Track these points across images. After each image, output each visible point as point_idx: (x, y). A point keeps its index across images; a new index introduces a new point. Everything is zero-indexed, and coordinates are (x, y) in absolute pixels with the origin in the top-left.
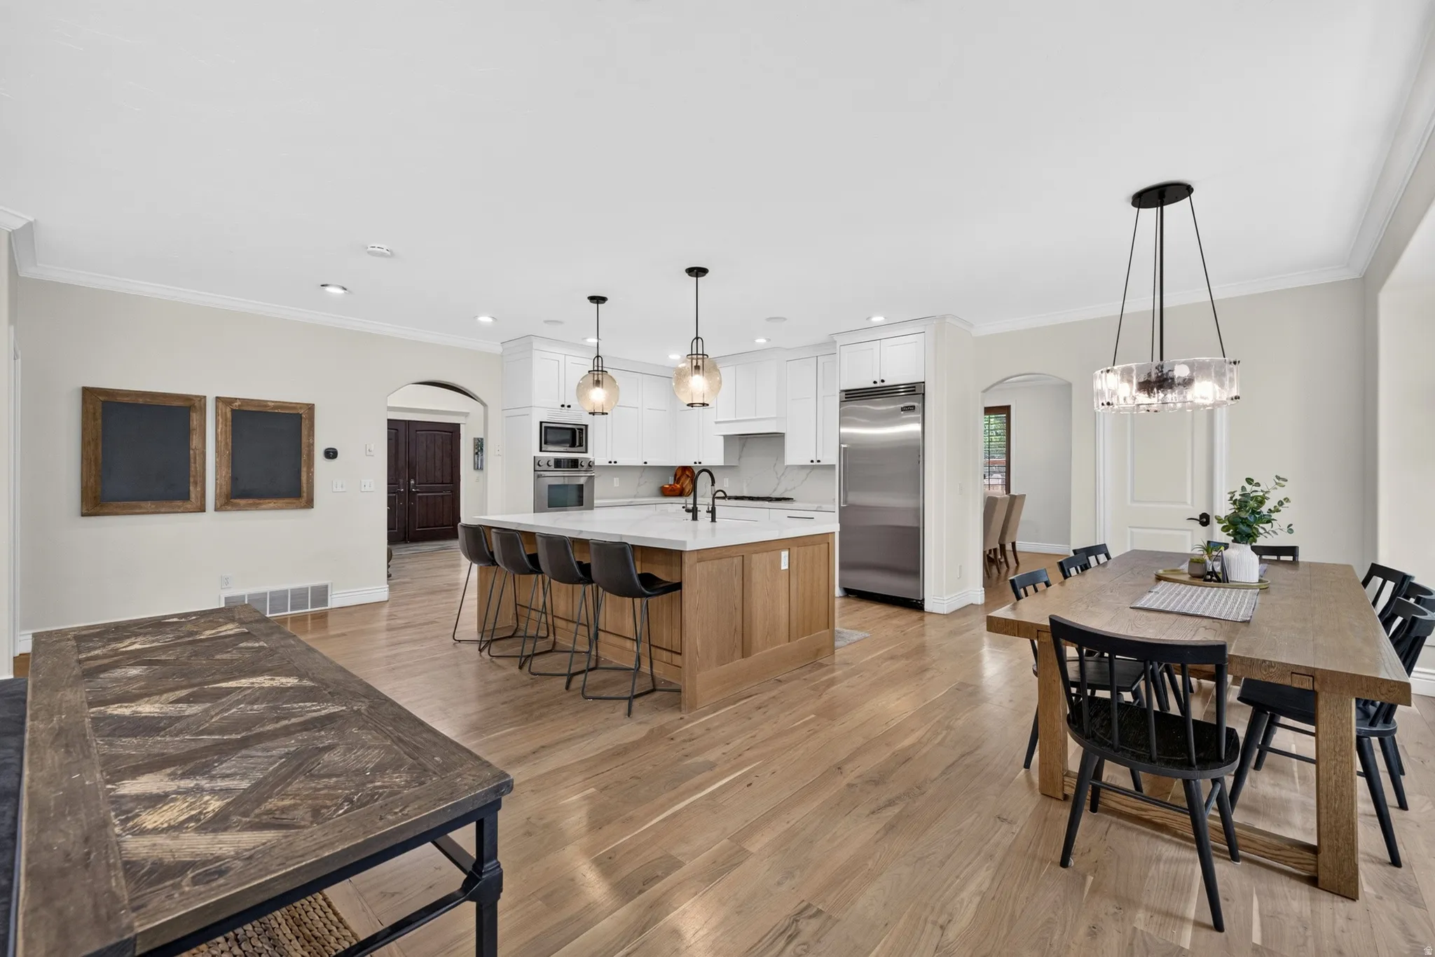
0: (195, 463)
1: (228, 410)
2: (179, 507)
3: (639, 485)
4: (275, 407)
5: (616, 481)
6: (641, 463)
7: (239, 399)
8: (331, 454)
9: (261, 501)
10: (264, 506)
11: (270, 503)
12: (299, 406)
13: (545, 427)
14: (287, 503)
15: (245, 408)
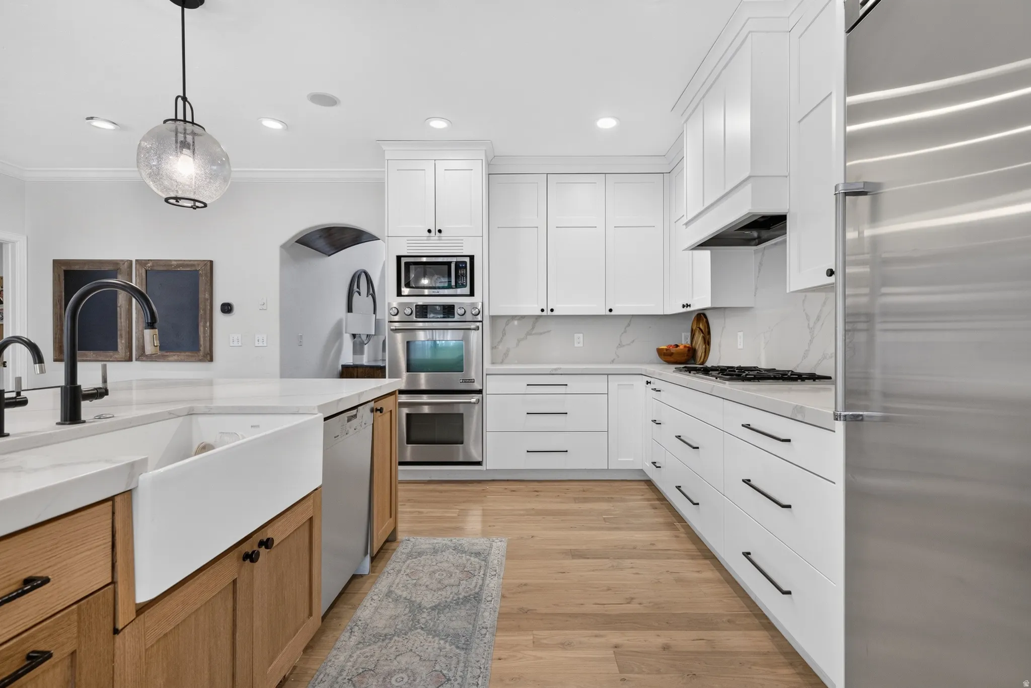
0: (121, 318)
1: (144, 271)
2: (111, 357)
3: (620, 345)
4: (178, 266)
5: (579, 339)
6: (604, 311)
7: (151, 260)
8: (227, 308)
9: (168, 354)
10: (170, 359)
11: (174, 355)
12: (196, 263)
13: (406, 264)
14: (189, 356)
15: (156, 268)
